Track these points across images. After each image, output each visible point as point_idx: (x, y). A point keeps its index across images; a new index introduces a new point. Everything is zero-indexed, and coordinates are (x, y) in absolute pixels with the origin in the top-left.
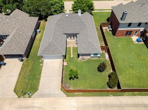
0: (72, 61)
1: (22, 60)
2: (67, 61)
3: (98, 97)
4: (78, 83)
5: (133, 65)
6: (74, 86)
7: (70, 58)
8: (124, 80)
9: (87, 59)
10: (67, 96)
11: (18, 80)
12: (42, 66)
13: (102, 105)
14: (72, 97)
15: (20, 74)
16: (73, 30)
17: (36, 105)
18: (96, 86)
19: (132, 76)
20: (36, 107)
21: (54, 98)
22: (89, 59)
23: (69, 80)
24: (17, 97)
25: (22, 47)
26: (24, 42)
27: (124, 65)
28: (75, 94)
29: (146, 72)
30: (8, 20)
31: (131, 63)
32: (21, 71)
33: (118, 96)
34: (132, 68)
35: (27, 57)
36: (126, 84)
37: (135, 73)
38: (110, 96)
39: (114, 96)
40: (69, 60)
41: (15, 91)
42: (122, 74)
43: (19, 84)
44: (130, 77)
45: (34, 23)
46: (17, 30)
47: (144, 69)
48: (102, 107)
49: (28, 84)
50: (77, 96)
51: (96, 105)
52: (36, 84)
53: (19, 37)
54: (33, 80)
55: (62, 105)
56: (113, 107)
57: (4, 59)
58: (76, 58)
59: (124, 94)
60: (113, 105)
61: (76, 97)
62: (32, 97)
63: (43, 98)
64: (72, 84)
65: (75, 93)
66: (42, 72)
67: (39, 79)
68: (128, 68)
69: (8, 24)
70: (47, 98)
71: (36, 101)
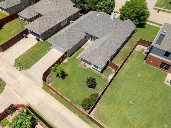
0: (73, 62)
1: (38, 40)
2: (69, 60)
3: (65, 107)
4: (60, 83)
5: (133, 104)
6: (55, 83)
7: (74, 58)
8: (105, 111)
9: (88, 68)
10: (43, 88)
11: (24, 53)
12: (47, 53)
13: (61, 116)
14: (45, 91)
15: (29, 49)
16: (95, 32)
17: (18, 79)
18: (72, 97)
19: (119, 114)
20: (17, 80)
21: (32, 82)
22: (90, 69)
23: (55, 76)
24: (14, 65)
25: (42, 29)
26: (48, 26)
27: (122, 97)
28: (50, 91)
29: (142, 123)
30: (50, 2)
31: (133, 100)
32: (31, 48)
33: (83, 120)
34: (128, 106)
35: (44, 40)
36: (104, 116)
37: (126, 114)
38: (76, 114)
39: (79, 117)
40: (72, 59)
41: (16, 60)
42: (110, 104)
43: (22, 57)
44: (116, 113)
45: (72, 13)
46: (50, 13)
47: (145, 117)
48: (60, 118)
49: (27, 61)
50: (50, 93)
51: (56, 112)
52: (32, 64)
53: (46, 20)
54: (32, 60)
55: (33, 91)
56: (69, 126)
57: (29, 33)
58: (79, 61)
59: (91, 123)
60: (70, 124)
61: (48, 93)
62: (21, 71)
63: (26, 77)
64: (55, 81)
65: (50, 89)
66: (43, 57)
67: (36, 61)
68: (124, 103)
69: (48, 5)
70: (29, 79)
71: (21, 76)
